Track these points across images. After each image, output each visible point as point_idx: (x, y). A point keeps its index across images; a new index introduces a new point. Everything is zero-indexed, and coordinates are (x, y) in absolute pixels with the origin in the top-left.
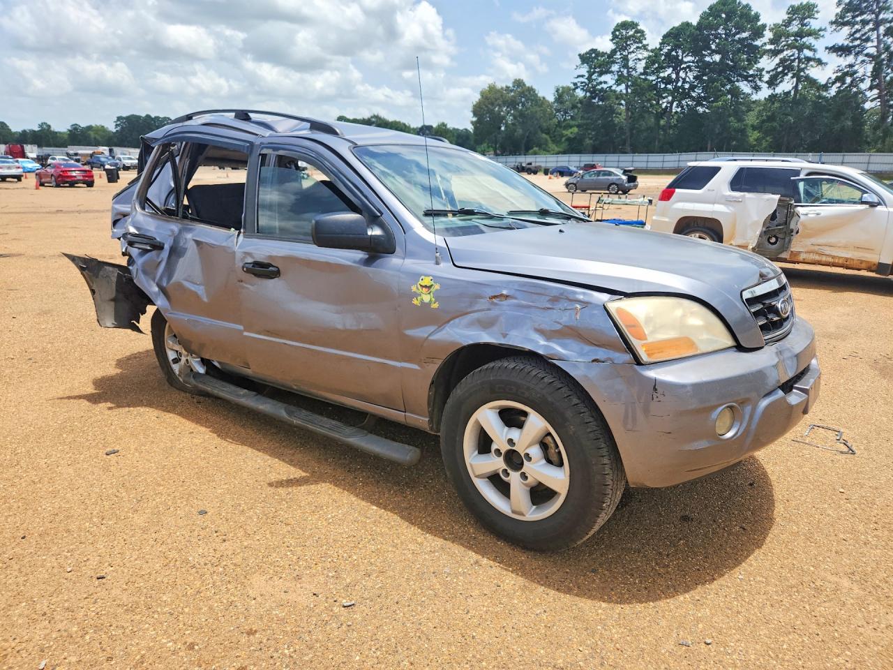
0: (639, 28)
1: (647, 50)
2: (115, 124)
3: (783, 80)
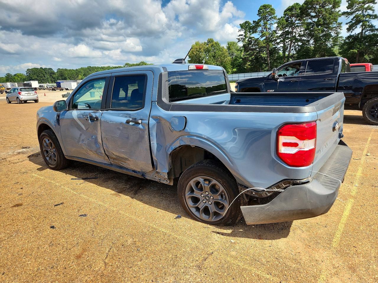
0: (272, 7)
1: (276, 19)
2: (26, 72)
3: (356, 27)
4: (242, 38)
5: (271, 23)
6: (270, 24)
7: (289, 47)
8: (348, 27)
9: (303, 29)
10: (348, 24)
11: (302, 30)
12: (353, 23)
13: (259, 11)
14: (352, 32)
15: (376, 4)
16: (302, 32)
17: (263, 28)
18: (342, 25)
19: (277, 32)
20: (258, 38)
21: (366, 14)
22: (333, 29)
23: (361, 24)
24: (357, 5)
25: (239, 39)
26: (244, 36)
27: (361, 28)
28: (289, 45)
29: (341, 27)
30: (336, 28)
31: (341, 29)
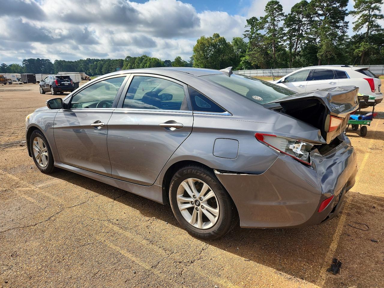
0: (280, 4)
1: (284, 16)
2: (22, 63)
3: (363, 27)
4: (248, 34)
5: (278, 19)
6: (277, 21)
7: (295, 45)
8: (355, 26)
9: (310, 27)
10: (355, 24)
12: (359, 22)
13: (266, 7)
14: (358, 31)
15: (383, 5)
16: (309, 30)
17: (270, 25)
18: (348, 24)
19: (284, 29)
20: (265, 35)
21: (373, 13)
22: (340, 28)
23: (367, 23)
24: (364, 5)
25: (245, 35)
26: (250, 32)
27: (367, 28)
28: (296, 43)
29: (347, 26)
30: (343, 27)
31: (347, 28)
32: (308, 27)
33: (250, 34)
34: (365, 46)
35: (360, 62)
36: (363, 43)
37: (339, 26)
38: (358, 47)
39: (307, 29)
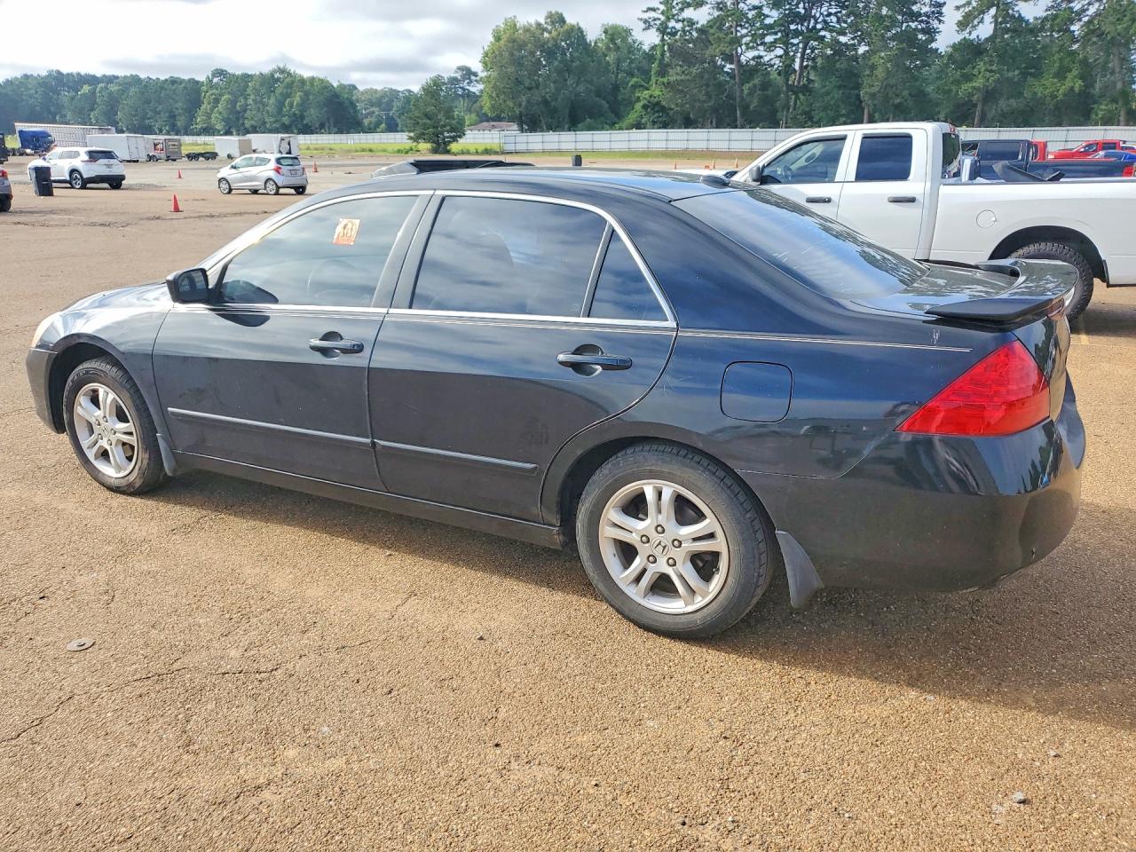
3: (982, 21)
4: (655, 20)
7: (798, 60)
8: (961, 19)
9: (835, 10)
10: (962, 10)
11: (833, 11)
12: (974, 8)
14: (970, 33)
16: (834, 19)
18: (944, 10)
19: (766, 11)
22: (920, 19)
23: (993, 11)
25: (645, 21)
26: (662, 13)
27: (993, 25)
28: (799, 55)
29: (940, 13)
30: (928, 17)
31: (940, 21)
32: (830, 10)
33: (659, 19)
34: (988, 74)
35: (973, 119)
36: (981, 66)
37: (920, 15)
38: (968, 78)
39: (829, 14)
